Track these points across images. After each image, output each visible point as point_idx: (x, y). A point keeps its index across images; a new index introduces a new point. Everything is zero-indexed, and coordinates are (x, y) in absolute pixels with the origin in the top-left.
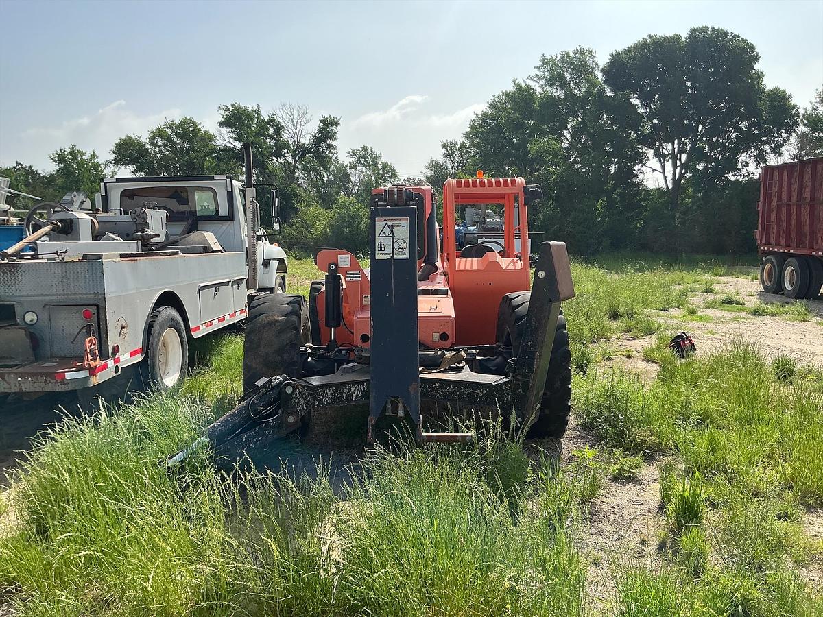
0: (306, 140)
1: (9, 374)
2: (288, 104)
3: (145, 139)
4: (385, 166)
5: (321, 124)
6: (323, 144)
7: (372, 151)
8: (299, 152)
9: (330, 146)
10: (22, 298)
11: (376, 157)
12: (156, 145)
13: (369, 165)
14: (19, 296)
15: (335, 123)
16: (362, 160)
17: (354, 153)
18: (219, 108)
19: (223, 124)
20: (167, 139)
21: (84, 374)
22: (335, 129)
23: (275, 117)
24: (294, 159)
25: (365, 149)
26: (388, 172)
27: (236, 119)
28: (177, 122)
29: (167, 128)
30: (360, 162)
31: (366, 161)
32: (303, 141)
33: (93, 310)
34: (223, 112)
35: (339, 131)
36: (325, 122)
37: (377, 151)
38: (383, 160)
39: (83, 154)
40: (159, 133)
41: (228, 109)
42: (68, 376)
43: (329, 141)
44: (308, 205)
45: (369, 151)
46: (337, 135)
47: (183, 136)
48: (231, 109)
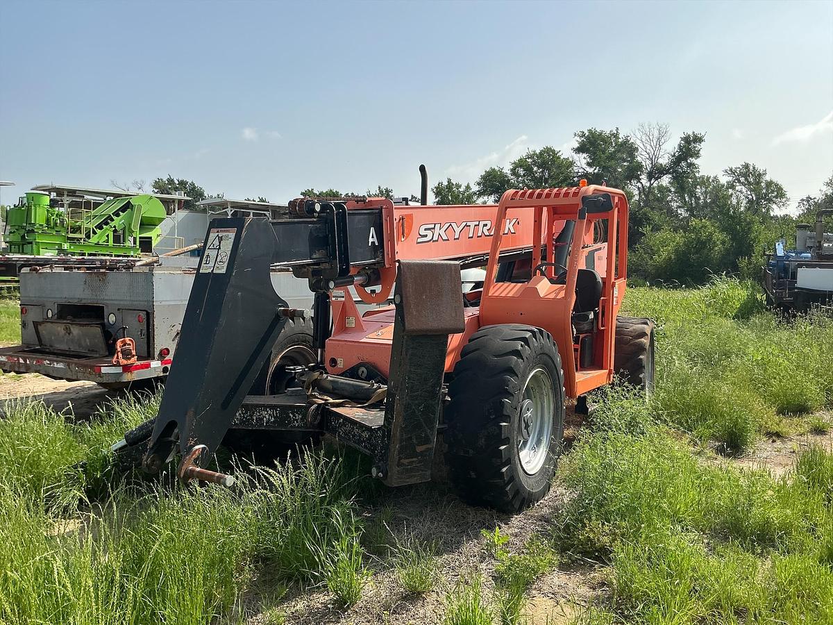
0: (664, 161)
1: (72, 363)
2: (646, 124)
3: (507, 170)
4: (769, 184)
5: (682, 142)
6: (683, 164)
7: (754, 168)
8: (656, 173)
9: (691, 165)
10: (108, 302)
11: (760, 175)
12: (517, 175)
13: (750, 183)
14: (107, 300)
15: (698, 139)
16: (742, 179)
17: (732, 172)
18: (575, 135)
19: (579, 150)
20: (528, 170)
21: (120, 370)
22: (698, 146)
23: (629, 138)
24: (650, 180)
25: (747, 166)
26: (773, 192)
27: (591, 144)
28: (538, 152)
29: (529, 158)
30: (739, 181)
31: (746, 179)
32: (661, 161)
33: (143, 315)
34: (578, 139)
35: (703, 148)
36: (687, 140)
37: (760, 168)
38: (767, 178)
39: (458, 186)
40: (521, 164)
41: (583, 135)
42: (104, 370)
43: (691, 160)
44: (656, 228)
45: (751, 168)
46: (701, 152)
47: (543, 165)
48: (587, 134)
